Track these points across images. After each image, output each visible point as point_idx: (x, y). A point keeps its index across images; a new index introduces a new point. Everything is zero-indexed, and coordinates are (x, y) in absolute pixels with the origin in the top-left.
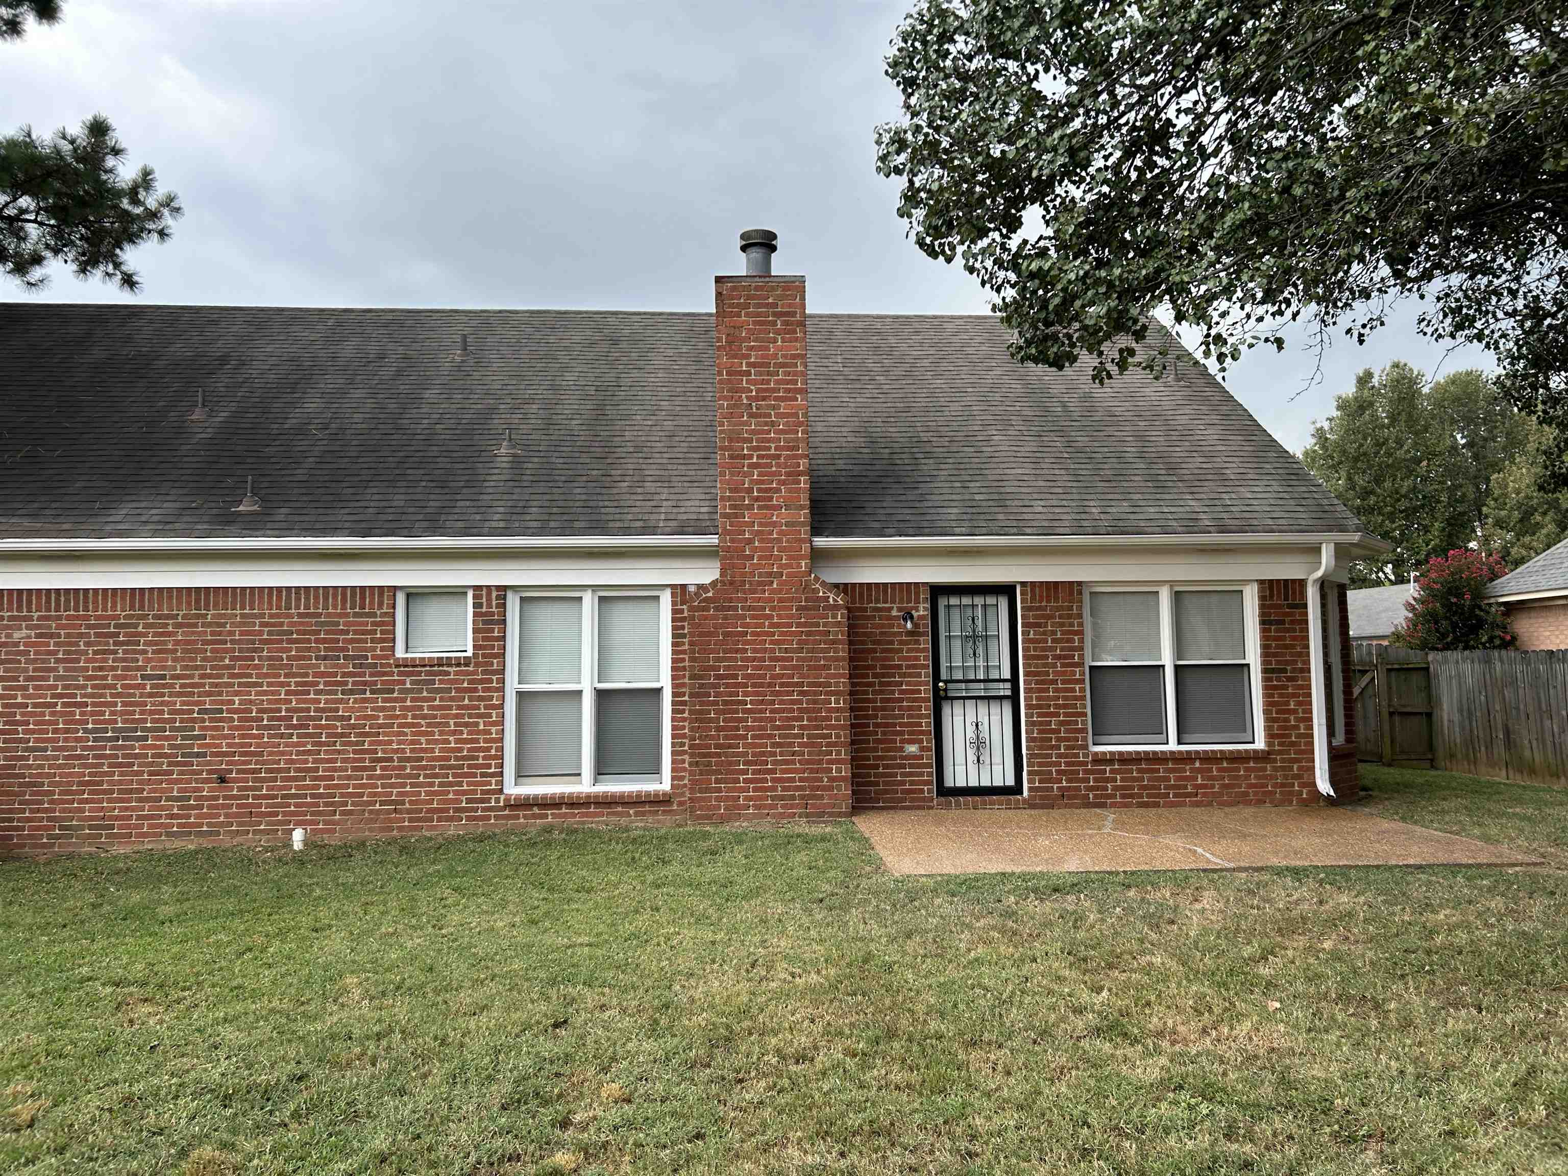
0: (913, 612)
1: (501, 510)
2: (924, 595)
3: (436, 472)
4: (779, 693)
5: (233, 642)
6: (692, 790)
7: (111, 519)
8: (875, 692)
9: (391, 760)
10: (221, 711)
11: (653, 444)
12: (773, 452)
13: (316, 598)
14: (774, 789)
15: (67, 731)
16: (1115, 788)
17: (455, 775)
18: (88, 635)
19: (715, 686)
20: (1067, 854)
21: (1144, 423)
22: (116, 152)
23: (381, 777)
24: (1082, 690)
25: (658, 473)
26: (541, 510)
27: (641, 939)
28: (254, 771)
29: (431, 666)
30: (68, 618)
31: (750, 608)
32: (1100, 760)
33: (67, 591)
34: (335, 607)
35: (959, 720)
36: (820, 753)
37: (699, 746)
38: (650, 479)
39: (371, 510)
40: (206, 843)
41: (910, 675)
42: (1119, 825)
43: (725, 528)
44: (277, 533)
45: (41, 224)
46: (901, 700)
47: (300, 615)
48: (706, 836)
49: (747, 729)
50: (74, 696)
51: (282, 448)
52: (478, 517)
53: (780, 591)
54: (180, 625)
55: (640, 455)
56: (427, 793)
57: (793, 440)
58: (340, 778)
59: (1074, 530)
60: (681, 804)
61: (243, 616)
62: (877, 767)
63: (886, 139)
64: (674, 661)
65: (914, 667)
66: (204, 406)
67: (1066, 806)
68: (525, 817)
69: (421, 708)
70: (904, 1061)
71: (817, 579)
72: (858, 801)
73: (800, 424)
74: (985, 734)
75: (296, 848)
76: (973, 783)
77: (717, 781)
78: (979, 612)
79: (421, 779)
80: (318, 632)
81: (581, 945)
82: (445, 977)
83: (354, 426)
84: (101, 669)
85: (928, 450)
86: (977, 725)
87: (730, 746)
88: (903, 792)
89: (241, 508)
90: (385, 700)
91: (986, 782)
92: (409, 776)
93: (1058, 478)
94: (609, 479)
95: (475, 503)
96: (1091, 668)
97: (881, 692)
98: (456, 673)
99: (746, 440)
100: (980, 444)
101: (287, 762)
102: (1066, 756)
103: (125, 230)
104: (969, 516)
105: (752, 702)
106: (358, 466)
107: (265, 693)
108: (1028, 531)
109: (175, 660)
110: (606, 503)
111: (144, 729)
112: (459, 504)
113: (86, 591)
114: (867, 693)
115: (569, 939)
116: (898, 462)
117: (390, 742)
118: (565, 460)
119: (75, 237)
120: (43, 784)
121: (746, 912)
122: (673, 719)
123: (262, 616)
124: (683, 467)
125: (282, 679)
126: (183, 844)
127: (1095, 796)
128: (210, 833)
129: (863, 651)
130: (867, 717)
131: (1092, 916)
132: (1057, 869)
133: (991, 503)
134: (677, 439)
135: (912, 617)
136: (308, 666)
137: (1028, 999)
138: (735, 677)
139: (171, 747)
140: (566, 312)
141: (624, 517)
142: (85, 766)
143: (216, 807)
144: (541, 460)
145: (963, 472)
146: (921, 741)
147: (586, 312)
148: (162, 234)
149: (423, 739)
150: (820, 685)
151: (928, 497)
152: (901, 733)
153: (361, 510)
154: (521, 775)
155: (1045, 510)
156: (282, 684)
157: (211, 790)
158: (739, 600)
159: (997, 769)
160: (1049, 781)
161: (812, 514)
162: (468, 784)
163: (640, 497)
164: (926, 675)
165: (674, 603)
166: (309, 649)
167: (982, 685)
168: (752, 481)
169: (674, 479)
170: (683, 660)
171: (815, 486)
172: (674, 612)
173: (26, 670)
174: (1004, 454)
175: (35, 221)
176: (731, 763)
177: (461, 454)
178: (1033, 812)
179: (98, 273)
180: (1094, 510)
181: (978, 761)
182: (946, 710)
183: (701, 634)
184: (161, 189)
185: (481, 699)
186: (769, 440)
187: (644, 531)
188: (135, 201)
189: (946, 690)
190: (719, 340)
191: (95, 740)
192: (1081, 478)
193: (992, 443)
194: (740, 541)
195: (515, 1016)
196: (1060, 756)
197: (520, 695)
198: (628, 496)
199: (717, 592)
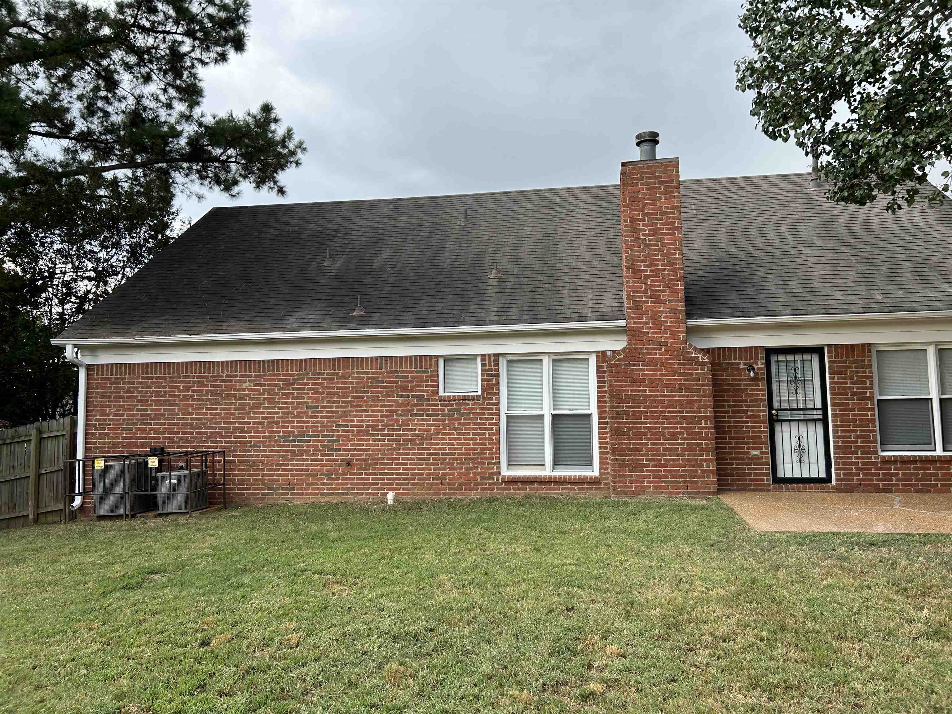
0: (754, 366)
1: (495, 310)
2: (761, 354)
3: (457, 289)
4: (667, 418)
5: (353, 388)
6: (614, 476)
7: (290, 321)
8: (729, 417)
9: (438, 454)
10: (347, 426)
11: (580, 267)
12: (660, 267)
13: (396, 362)
14: (666, 477)
15: (270, 436)
16: (898, 480)
17: (473, 463)
18: (279, 385)
19: (625, 412)
20: (873, 521)
21: (909, 238)
22: (276, 121)
23: (433, 464)
24: (873, 415)
25: (585, 284)
26: (518, 309)
27: (604, 562)
28: (365, 460)
29: (459, 400)
30: (269, 375)
31: (647, 365)
32: (886, 461)
33: (268, 361)
34: (406, 368)
35: (786, 435)
36: (695, 455)
37: (618, 449)
38: (580, 288)
39: (424, 312)
40: (341, 499)
41: (753, 406)
42: (906, 504)
43: (630, 316)
44: (375, 326)
45: (238, 163)
46: (747, 422)
47: (387, 372)
48: (626, 504)
49: (648, 439)
50: (273, 418)
51: (373, 279)
52: (483, 314)
53: (666, 354)
54: (325, 379)
55: (573, 274)
56: (459, 474)
57: (672, 259)
58: (411, 464)
59: (865, 310)
60: (606, 484)
61: (358, 373)
62: (732, 464)
63: (743, 67)
64: (599, 397)
65: (756, 400)
66: (330, 257)
67: (863, 491)
68: (514, 489)
69: (454, 425)
70: (797, 646)
71: (690, 345)
72: (719, 485)
73: (678, 249)
74: (804, 443)
75: (389, 503)
76: (797, 475)
77: (630, 471)
78: (799, 365)
79: (455, 465)
80: (397, 382)
81: (569, 564)
82: (496, 579)
83: (410, 265)
84: (286, 403)
85: (758, 261)
86: (799, 438)
87: (637, 450)
88: (750, 480)
89: (355, 313)
90: (434, 420)
91: (806, 475)
92: (448, 464)
93: (850, 276)
94: (555, 289)
95: (481, 307)
96: (878, 400)
97: (734, 417)
98: (473, 404)
99: (642, 261)
100: (794, 256)
101: (382, 455)
102: (862, 458)
103: (279, 163)
104: (791, 303)
105: (650, 423)
106: (415, 288)
107: (370, 416)
108: (833, 311)
109: (323, 398)
110: (555, 303)
111: (308, 436)
112: (472, 307)
113: (278, 360)
114: (724, 417)
115: (562, 560)
116: (739, 270)
117: (437, 444)
118: (529, 279)
119: (255, 169)
120: (258, 465)
121: (667, 550)
122: (599, 433)
123: (368, 373)
124: (600, 280)
125: (379, 408)
126: (329, 499)
127: (884, 485)
128: (343, 494)
129: (721, 391)
130: (724, 433)
131: (903, 562)
132: (869, 531)
133: (805, 294)
134: (595, 263)
135: (753, 369)
136: (392, 401)
137: (872, 612)
138: (639, 407)
139: (323, 446)
140: (521, 192)
141: (566, 311)
142: (279, 456)
143: (346, 479)
144: (514, 280)
145: (784, 275)
146: (761, 448)
147: (533, 191)
148: (297, 163)
149: (455, 442)
150: (694, 412)
151: (762, 291)
152: (748, 443)
153: (419, 313)
154: (510, 464)
155: (843, 297)
156: (379, 411)
157: (343, 470)
158: (640, 359)
159: (814, 466)
160: (851, 474)
161: (686, 305)
162: (481, 469)
163: (576, 299)
164: (763, 407)
165: (598, 362)
166: (392, 391)
167: (802, 412)
168: (646, 286)
169: (594, 287)
170: (605, 397)
171: (687, 289)
172: (598, 368)
173: (249, 404)
174: (811, 262)
175: (235, 162)
176: (638, 460)
177: (470, 278)
178: (840, 494)
179: (265, 188)
180: (878, 296)
181: (800, 461)
182: (778, 429)
183: (617, 381)
184: (296, 138)
185: (487, 419)
186: (657, 260)
187: (581, 319)
188: (285, 147)
189: (777, 415)
190: (625, 201)
191: (284, 442)
192: (867, 276)
193: (802, 255)
194: (640, 323)
195: (543, 603)
196: (858, 458)
197: (508, 417)
198: (568, 299)
199: (626, 355)
